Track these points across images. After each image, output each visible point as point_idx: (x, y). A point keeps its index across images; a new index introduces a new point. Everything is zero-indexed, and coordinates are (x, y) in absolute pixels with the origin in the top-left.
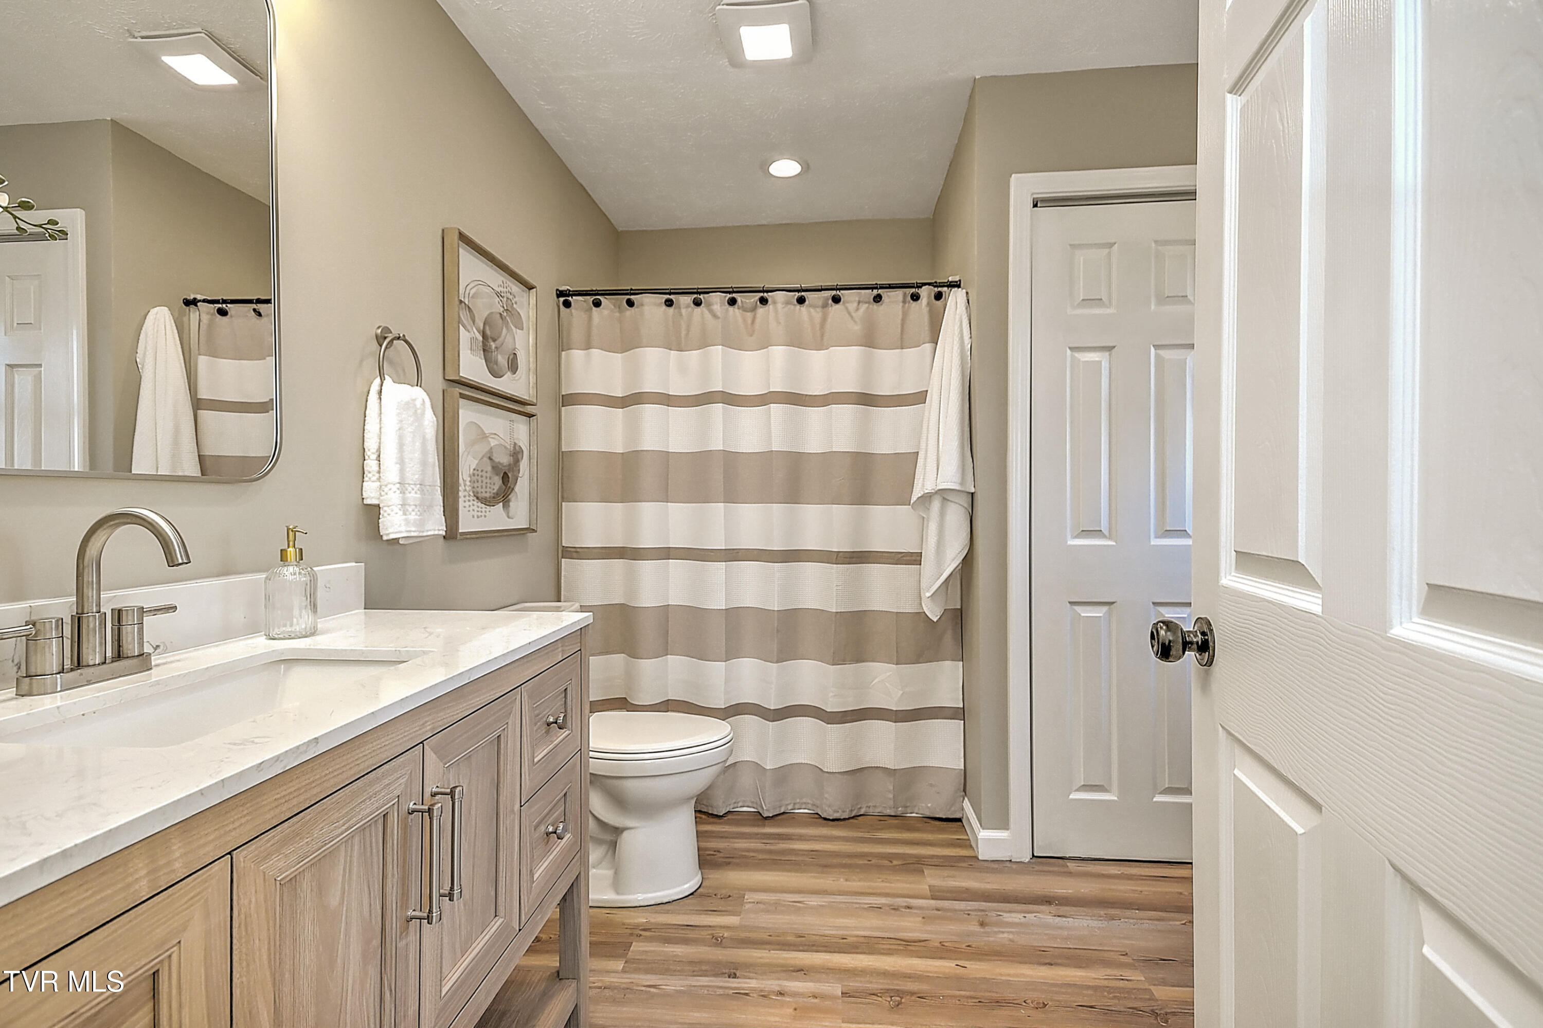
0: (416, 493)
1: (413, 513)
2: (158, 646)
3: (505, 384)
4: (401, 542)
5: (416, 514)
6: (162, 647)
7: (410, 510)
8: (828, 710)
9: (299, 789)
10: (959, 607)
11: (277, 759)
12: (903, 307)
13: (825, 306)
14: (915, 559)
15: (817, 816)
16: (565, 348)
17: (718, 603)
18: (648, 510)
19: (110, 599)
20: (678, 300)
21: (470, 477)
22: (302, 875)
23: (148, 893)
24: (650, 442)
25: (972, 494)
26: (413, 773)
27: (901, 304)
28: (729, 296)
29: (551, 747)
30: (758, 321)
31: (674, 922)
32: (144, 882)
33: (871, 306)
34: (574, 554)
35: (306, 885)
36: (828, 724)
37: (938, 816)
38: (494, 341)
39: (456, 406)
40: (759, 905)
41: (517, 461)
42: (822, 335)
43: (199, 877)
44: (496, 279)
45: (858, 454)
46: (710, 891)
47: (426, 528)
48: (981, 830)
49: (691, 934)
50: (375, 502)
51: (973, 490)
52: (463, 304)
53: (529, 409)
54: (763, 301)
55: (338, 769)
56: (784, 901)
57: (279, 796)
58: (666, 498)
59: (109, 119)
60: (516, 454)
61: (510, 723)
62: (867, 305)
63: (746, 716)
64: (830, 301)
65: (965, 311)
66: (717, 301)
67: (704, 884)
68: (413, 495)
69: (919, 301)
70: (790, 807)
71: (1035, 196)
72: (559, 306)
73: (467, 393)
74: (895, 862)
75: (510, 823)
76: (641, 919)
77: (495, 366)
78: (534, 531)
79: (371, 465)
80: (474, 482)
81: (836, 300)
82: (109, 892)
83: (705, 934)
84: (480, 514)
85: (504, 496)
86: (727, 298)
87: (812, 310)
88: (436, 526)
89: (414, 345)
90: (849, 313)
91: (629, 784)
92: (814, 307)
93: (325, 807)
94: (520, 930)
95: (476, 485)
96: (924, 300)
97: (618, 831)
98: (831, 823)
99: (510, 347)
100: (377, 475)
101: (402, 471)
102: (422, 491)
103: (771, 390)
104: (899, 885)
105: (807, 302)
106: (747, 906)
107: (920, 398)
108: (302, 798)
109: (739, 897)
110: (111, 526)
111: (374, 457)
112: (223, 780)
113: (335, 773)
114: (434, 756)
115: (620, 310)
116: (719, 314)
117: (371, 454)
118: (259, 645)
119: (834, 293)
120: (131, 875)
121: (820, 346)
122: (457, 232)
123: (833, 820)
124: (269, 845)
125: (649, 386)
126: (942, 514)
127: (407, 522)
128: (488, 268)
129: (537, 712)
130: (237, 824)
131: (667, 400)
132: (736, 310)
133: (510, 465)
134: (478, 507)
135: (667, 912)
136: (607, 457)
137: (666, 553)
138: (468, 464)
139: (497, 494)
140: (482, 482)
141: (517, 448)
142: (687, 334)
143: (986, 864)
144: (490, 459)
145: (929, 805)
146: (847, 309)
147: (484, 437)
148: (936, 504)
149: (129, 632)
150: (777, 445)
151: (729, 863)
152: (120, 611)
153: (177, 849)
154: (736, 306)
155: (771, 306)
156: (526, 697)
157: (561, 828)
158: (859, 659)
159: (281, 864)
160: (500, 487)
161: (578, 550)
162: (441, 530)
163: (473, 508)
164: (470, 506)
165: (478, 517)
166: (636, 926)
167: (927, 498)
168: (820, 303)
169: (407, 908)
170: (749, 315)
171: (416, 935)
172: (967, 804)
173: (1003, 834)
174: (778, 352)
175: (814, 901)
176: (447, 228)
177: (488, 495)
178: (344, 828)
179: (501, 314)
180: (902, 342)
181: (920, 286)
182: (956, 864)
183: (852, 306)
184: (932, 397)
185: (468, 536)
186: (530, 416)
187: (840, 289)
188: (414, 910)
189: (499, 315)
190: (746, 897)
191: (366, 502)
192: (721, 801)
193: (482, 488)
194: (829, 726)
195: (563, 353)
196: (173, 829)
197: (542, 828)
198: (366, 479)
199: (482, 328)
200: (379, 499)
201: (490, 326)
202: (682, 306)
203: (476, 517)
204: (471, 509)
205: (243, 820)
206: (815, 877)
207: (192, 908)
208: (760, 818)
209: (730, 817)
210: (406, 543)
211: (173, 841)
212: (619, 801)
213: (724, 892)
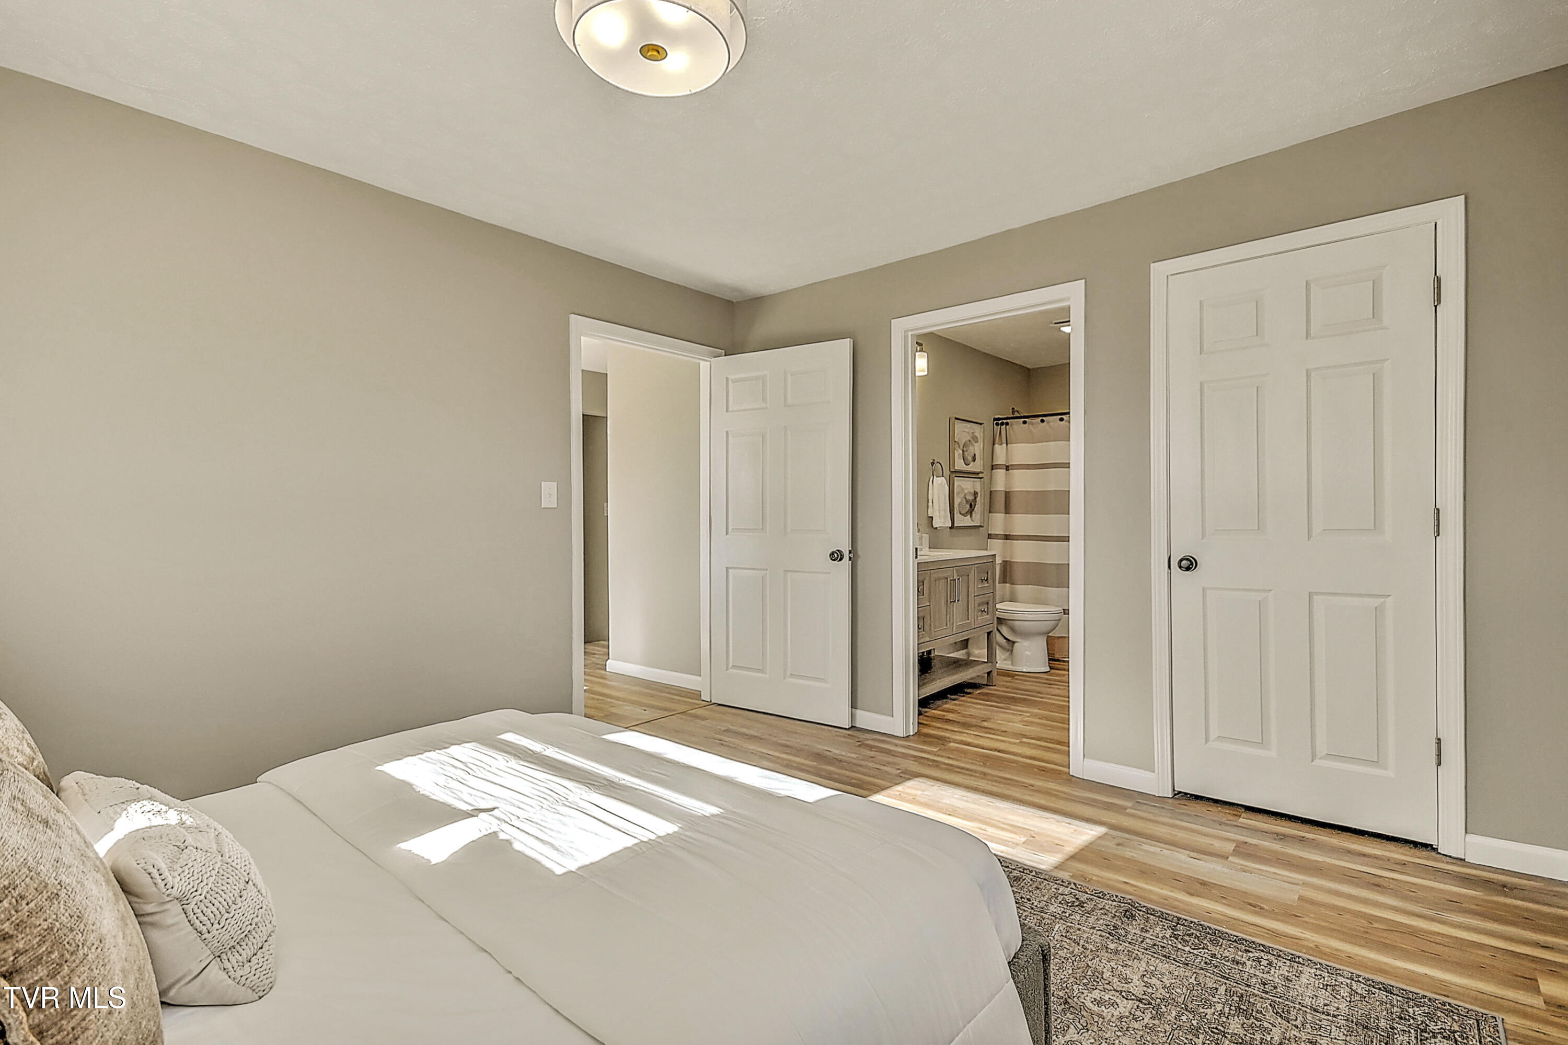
1: (940, 518)
3: (971, 468)
4: (938, 528)
5: (942, 520)
16: (996, 445)
21: (959, 505)
34: (992, 537)
38: (968, 451)
39: (954, 481)
41: (975, 498)
44: (968, 427)
47: (946, 524)
52: (956, 441)
53: (981, 475)
58: (1026, 512)
60: (976, 494)
72: (994, 425)
73: (958, 475)
77: (968, 462)
78: (982, 527)
79: (930, 504)
80: (960, 507)
85: (971, 511)
88: (948, 523)
89: (941, 462)
91: (1016, 623)
95: (961, 509)
97: (1013, 643)
99: (973, 451)
100: (932, 505)
101: (939, 504)
102: (942, 511)
111: (931, 501)
122: (954, 416)
127: (939, 522)
128: (965, 424)
129: (978, 574)
131: (1028, 467)
133: (973, 499)
134: (962, 517)
138: (957, 501)
139: (969, 511)
140: (963, 507)
141: (976, 492)
144: (965, 498)
147: (963, 490)
160: (969, 509)
161: (994, 535)
162: (950, 526)
163: (960, 517)
164: (958, 517)
165: (962, 521)
176: (951, 416)
177: (966, 511)
185: (958, 527)
186: (981, 478)
188: (952, 600)
189: (969, 441)
191: (930, 516)
193: (963, 509)
195: (995, 449)
198: (930, 507)
199: (963, 448)
200: (932, 514)
201: (966, 446)
212: (1013, 630)
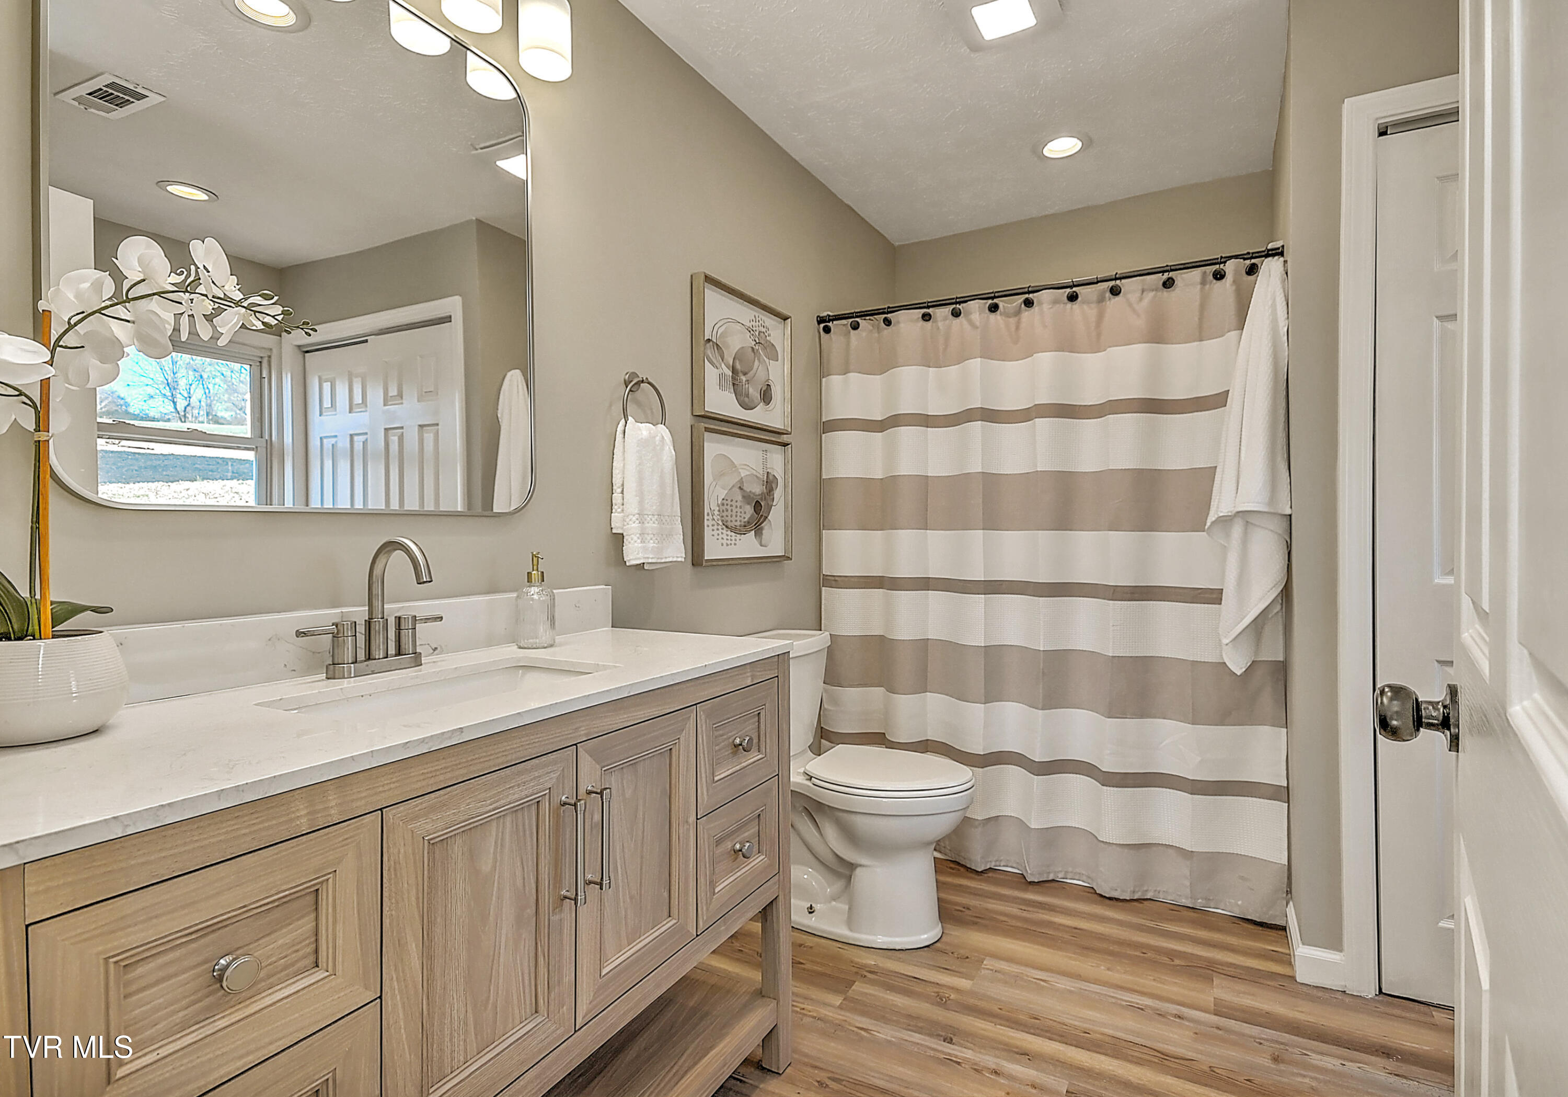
0: (654, 523)
1: (651, 541)
2: (436, 649)
3: (758, 416)
4: (646, 567)
5: (654, 543)
6: (439, 649)
7: (649, 538)
8: (1104, 770)
9: (445, 768)
10: (1281, 659)
11: (423, 741)
12: (1202, 290)
13: (1101, 300)
14: (1214, 597)
15: (1092, 891)
16: (825, 374)
17: (976, 638)
18: (906, 538)
19: (392, 609)
20: (934, 313)
21: (718, 506)
22: (453, 839)
23: (307, 829)
24: (906, 467)
25: (1290, 515)
26: (566, 770)
27: (1199, 287)
28: (990, 301)
29: (738, 768)
30: (1023, 325)
31: (902, 972)
32: (304, 820)
33: (1159, 293)
34: (833, 582)
35: (458, 848)
36: (1103, 785)
37: (1249, 917)
38: (745, 374)
39: (702, 440)
40: (997, 974)
41: (770, 491)
42: (1099, 335)
43: (353, 824)
44: (746, 314)
45: (1140, 472)
46: (948, 948)
47: (665, 555)
48: (1301, 945)
49: (918, 988)
50: (620, 531)
51: (1288, 511)
52: (711, 343)
53: (785, 438)
54: (1029, 303)
55: (485, 756)
56: (1027, 976)
57: (426, 771)
58: (925, 525)
59: (474, 218)
60: (770, 483)
61: (681, 739)
62: (1154, 292)
63: (1010, 766)
64: (1108, 294)
65: (1280, 286)
66: (976, 309)
67: (944, 939)
68: (652, 525)
69: (1224, 280)
70: (1061, 875)
71: (1380, 121)
72: (820, 333)
73: (712, 427)
74: (1177, 962)
75: (685, 833)
76: (870, 960)
77: (746, 399)
78: (789, 558)
79: (617, 497)
80: (723, 511)
81: (1115, 292)
82: (274, 822)
83: (930, 990)
84: (729, 542)
85: (756, 524)
86: (987, 305)
87: (1085, 307)
88: (676, 551)
89: (659, 389)
90: (1130, 305)
92: (1088, 302)
93: (471, 786)
94: (697, 936)
95: (725, 514)
96: (1229, 277)
97: (852, 866)
98: (1108, 901)
99: (763, 379)
100: (621, 507)
101: (641, 502)
102: (661, 522)
103: (1037, 403)
104: (1175, 989)
105: (1079, 299)
106: (983, 972)
107: (1219, 400)
108: (449, 775)
109: (977, 961)
110: (388, 551)
111: (619, 490)
112: (372, 751)
113: (482, 760)
114: (590, 758)
115: (879, 330)
116: (978, 324)
117: (617, 490)
118: (510, 652)
119: (1112, 283)
120: (293, 812)
121: (1096, 347)
122: (703, 275)
123: (1110, 899)
124: (417, 809)
125: (906, 408)
126: (1245, 542)
127: (645, 549)
128: (738, 305)
129: (716, 733)
130: (386, 788)
131: (926, 421)
132: (999, 317)
133: (762, 493)
134: (727, 535)
135: (899, 960)
136: (866, 483)
137: (925, 584)
138: (714, 495)
139: (748, 522)
140: (732, 511)
141: (771, 477)
142: (945, 349)
143: (1305, 989)
144: (741, 489)
145: (1240, 903)
146: (1128, 300)
147: (733, 468)
148: (1237, 530)
149: (406, 635)
150: (1043, 465)
151: (976, 923)
152: (400, 618)
153: (333, 799)
154: (998, 312)
155: (1037, 308)
156: (703, 717)
157: (746, 848)
158: (1143, 713)
159: (429, 827)
160: (752, 515)
161: (837, 578)
162: (679, 557)
163: (722, 536)
164: (718, 535)
165: (727, 545)
166: (862, 967)
167: (1225, 521)
168: (1095, 298)
169: (561, 888)
170: (1013, 321)
171: (571, 913)
172: (1291, 911)
173: (1334, 956)
174: (1045, 360)
175: (1063, 984)
176: (695, 273)
177: (738, 523)
178: (491, 807)
179: (752, 348)
180: (1200, 332)
181: (1224, 260)
182: (1261, 981)
183: (1134, 297)
184: (1234, 400)
185: (714, 563)
186: (785, 445)
187: (1120, 279)
188: (568, 891)
189: (750, 349)
190: (985, 962)
191: (614, 531)
192: (979, 856)
193: (731, 516)
194: (1105, 788)
195: (824, 380)
196: (329, 783)
197: (729, 845)
198: (614, 511)
199: (731, 363)
200: (622, 528)
201: (740, 361)
202: (939, 319)
203: (725, 544)
204: (720, 537)
205: (392, 786)
206: (1070, 958)
207: (346, 847)
208: (1023, 882)
209: (990, 875)
210: (650, 568)
211: (329, 792)
213: (962, 952)
